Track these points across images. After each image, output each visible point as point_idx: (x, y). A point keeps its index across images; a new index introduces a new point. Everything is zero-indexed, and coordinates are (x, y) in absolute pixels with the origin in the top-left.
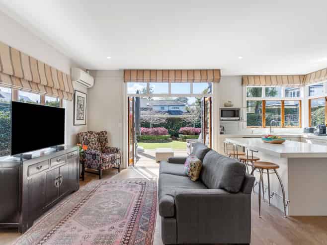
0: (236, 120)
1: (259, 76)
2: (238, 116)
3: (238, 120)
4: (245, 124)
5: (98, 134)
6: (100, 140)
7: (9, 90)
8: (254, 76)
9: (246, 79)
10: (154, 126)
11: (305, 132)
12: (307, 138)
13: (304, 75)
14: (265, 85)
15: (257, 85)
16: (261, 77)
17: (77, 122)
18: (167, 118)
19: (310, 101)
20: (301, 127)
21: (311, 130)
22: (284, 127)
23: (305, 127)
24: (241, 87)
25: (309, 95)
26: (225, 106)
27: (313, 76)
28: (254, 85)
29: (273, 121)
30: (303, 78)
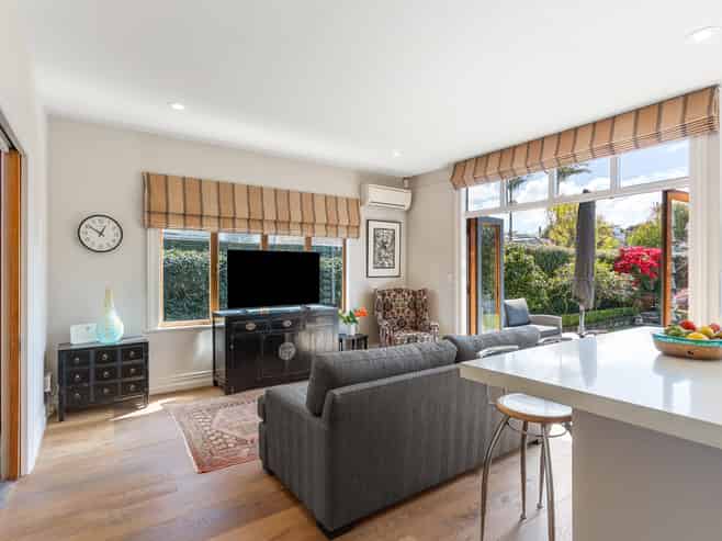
5: (414, 293)
6: (415, 304)
7: (275, 240)
17: (373, 272)
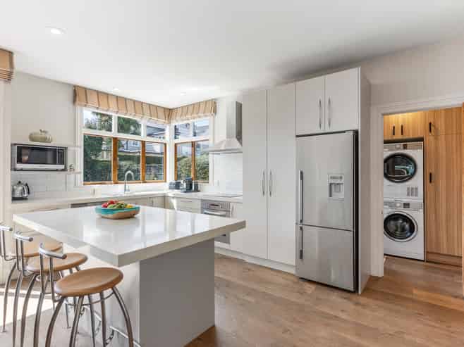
0: (57, 170)
1: (107, 95)
2: (62, 162)
3: (63, 170)
4: (81, 177)
8: (98, 93)
9: (81, 94)
11: (170, 188)
12: (173, 198)
13: (170, 110)
14: (117, 112)
15: (103, 110)
16: (110, 96)
19: (176, 145)
20: (166, 181)
21: (177, 186)
22: (145, 182)
23: (171, 181)
24: (71, 105)
25: (175, 138)
26: (32, 139)
27: (180, 111)
28: (97, 108)
29: (129, 172)
30: (169, 113)
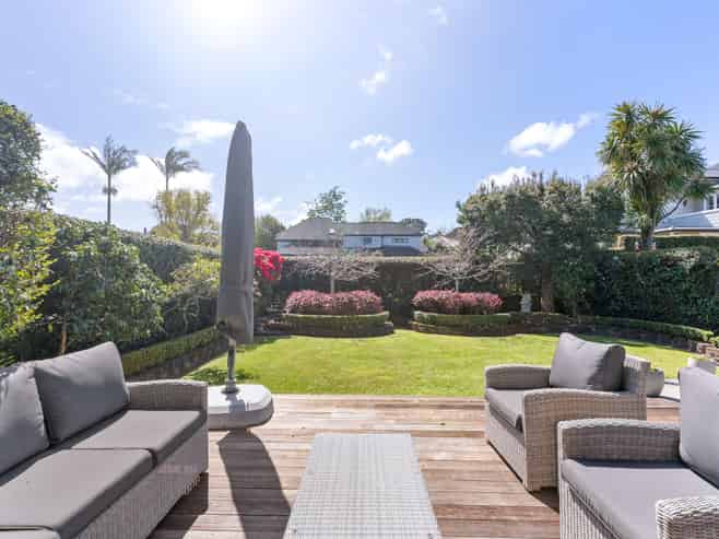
10: (343, 286)
18: (380, 263)
